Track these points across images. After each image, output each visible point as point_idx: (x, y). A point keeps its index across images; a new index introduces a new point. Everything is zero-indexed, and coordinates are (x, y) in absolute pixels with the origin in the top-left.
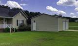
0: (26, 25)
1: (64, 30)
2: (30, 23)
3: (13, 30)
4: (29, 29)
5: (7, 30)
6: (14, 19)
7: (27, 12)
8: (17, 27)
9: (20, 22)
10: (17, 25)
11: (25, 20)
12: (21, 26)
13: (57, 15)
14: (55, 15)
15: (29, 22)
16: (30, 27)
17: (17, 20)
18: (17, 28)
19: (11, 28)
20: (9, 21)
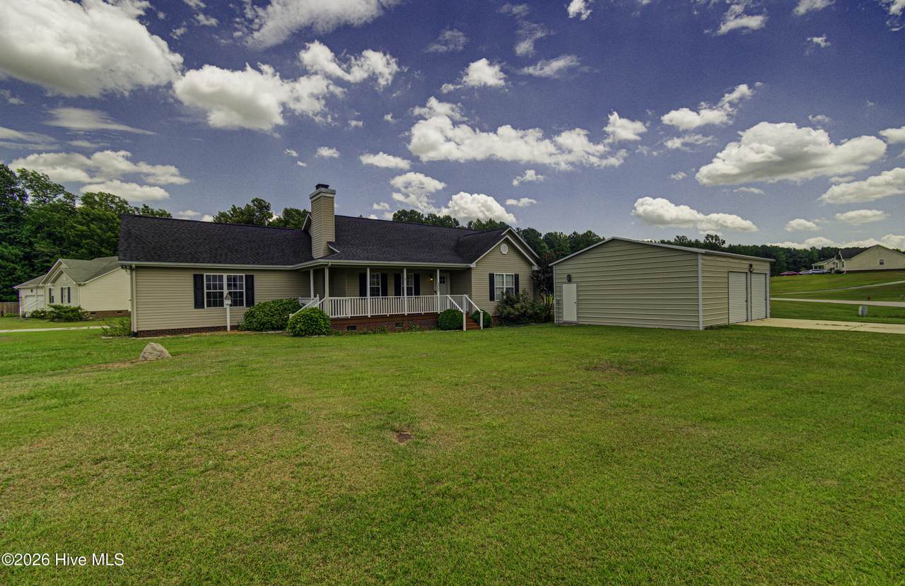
0: (531, 297)
1: (737, 317)
2: (550, 289)
3: (474, 319)
4: (545, 317)
5: (448, 322)
6: (479, 272)
7: (530, 235)
8: (490, 308)
9: (503, 284)
10: (492, 298)
11: (524, 272)
12: (509, 301)
13: (692, 238)
14: (681, 241)
15: (544, 282)
16: (549, 308)
17: (492, 277)
18: (491, 312)
19: (463, 311)
20: (458, 280)
